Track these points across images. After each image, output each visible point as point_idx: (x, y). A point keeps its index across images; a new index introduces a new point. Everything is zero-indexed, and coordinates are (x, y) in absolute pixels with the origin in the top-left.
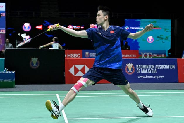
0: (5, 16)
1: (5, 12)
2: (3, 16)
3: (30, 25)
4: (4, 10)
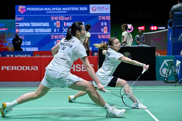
0: (109, 19)
1: (110, 15)
2: (108, 19)
3: (132, 26)
4: (109, 12)
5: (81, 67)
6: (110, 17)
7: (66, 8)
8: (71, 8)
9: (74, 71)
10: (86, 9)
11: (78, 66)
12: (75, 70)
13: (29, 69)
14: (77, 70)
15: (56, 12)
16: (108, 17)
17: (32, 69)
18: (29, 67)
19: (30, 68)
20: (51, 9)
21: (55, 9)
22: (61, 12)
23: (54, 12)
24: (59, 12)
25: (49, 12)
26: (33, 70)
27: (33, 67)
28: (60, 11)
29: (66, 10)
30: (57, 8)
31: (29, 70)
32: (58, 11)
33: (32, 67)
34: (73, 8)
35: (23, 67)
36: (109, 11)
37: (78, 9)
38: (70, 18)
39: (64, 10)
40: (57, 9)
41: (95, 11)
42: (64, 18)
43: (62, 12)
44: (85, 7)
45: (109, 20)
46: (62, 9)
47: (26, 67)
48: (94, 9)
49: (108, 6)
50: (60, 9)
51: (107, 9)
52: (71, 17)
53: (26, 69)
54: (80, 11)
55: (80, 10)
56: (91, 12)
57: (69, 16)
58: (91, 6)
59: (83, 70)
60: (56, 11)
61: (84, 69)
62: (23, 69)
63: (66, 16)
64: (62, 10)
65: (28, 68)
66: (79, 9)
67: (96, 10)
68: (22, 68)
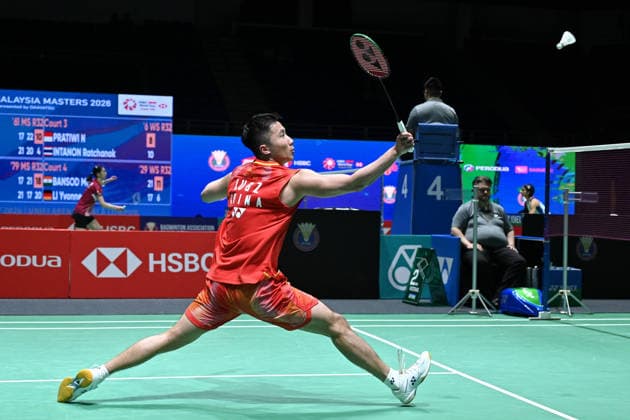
5: (182, 261)
6: (171, 125)
7: (54, 100)
8: (67, 100)
9: (163, 270)
10: (108, 103)
11: (175, 258)
12: (167, 269)
13: (35, 264)
14: (171, 269)
15: (25, 107)
16: (167, 124)
17: (44, 264)
18: (35, 257)
19: (39, 261)
20: (12, 99)
21: (22, 100)
22: (38, 108)
23: (20, 107)
24: (34, 107)
25: (5, 106)
26: (46, 266)
27: (48, 259)
28: (37, 104)
29: (54, 105)
30: (27, 98)
31: (35, 268)
32: (30, 104)
33: (44, 258)
34: (71, 101)
35: (19, 257)
36: (169, 112)
37: (86, 104)
38: (63, 124)
39: (47, 104)
40: (28, 100)
41: (131, 109)
42: (47, 123)
43: (44, 108)
44: (106, 99)
45: (169, 132)
46: (42, 101)
47: (28, 258)
48: (131, 104)
49: (169, 100)
50: (37, 100)
51: (163, 106)
52: (65, 121)
53: (28, 264)
54: (93, 107)
55: (92, 105)
56: (122, 111)
57: (62, 119)
58: (122, 98)
59: (187, 270)
60: (24, 104)
61: (192, 266)
62: (19, 264)
63: (51, 119)
64: (42, 104)
65: (32, 261)
66: (89, 103)
67: (135, 107)
68: (16, 261)
